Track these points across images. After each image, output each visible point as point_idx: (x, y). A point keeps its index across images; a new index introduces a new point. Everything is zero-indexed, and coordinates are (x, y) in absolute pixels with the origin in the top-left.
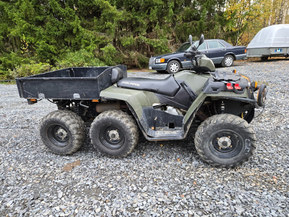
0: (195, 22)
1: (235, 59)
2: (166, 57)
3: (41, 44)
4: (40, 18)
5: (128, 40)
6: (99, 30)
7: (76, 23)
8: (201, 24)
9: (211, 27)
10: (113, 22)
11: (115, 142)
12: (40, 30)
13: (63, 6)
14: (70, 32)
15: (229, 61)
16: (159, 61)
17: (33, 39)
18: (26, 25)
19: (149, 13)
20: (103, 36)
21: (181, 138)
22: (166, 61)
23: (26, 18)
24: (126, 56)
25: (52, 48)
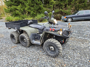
0: (83, 3)
3: (32, 12)
4: (32, 5)
5: (57, 10)
7: (42, 6)
8: (85, 4)
12: (32, 8)
13: (39, 1)
14: (40, 8)
16: (64, 18)
17: (30, 11)
18: (29, 7)
19: (65, 1)
21: (40, 44)
23: (29, 5)
24: (56, 16)
25: (35, 13)
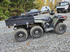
0: (29, 5)
1: (39, 13)
2: (26, 13)
5: (12, 9)
6: (2, 6)
9: (33, 6)
10: (7, 4)
11: (37, 34)
15: (38, 14)
16: (24, 14)
20: (4, 8)
22: (26, 14)
24: (12, 14)
